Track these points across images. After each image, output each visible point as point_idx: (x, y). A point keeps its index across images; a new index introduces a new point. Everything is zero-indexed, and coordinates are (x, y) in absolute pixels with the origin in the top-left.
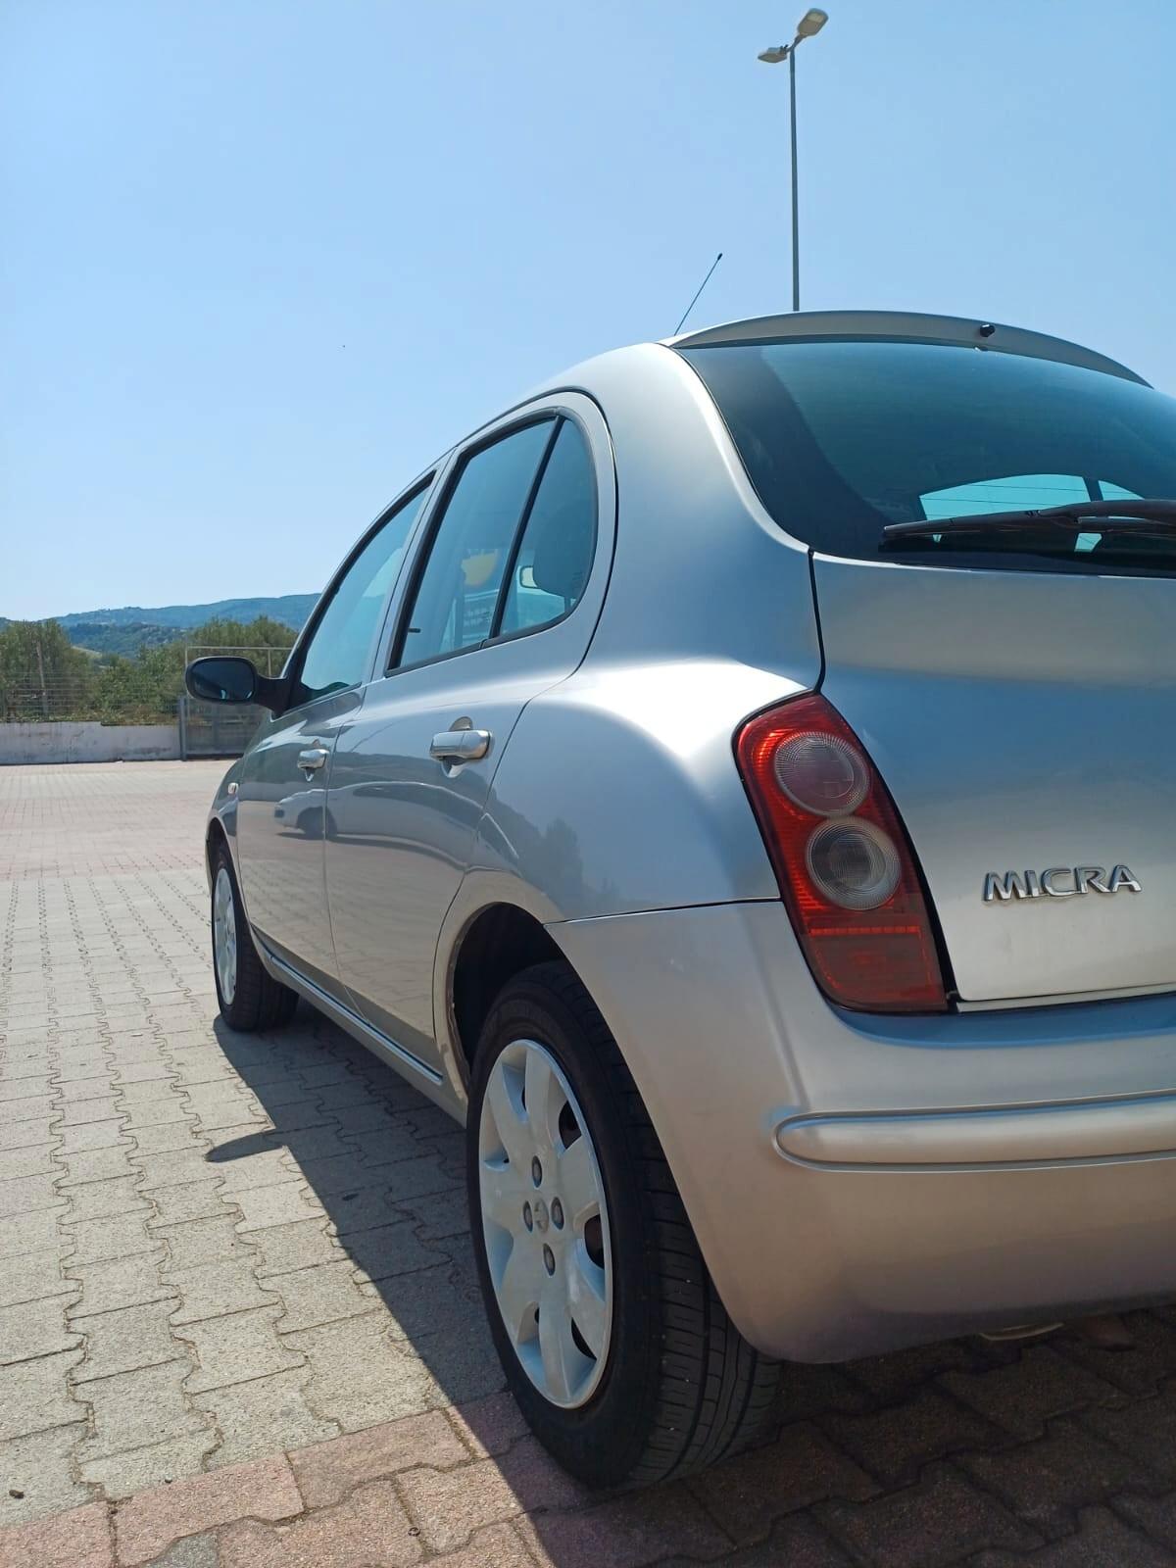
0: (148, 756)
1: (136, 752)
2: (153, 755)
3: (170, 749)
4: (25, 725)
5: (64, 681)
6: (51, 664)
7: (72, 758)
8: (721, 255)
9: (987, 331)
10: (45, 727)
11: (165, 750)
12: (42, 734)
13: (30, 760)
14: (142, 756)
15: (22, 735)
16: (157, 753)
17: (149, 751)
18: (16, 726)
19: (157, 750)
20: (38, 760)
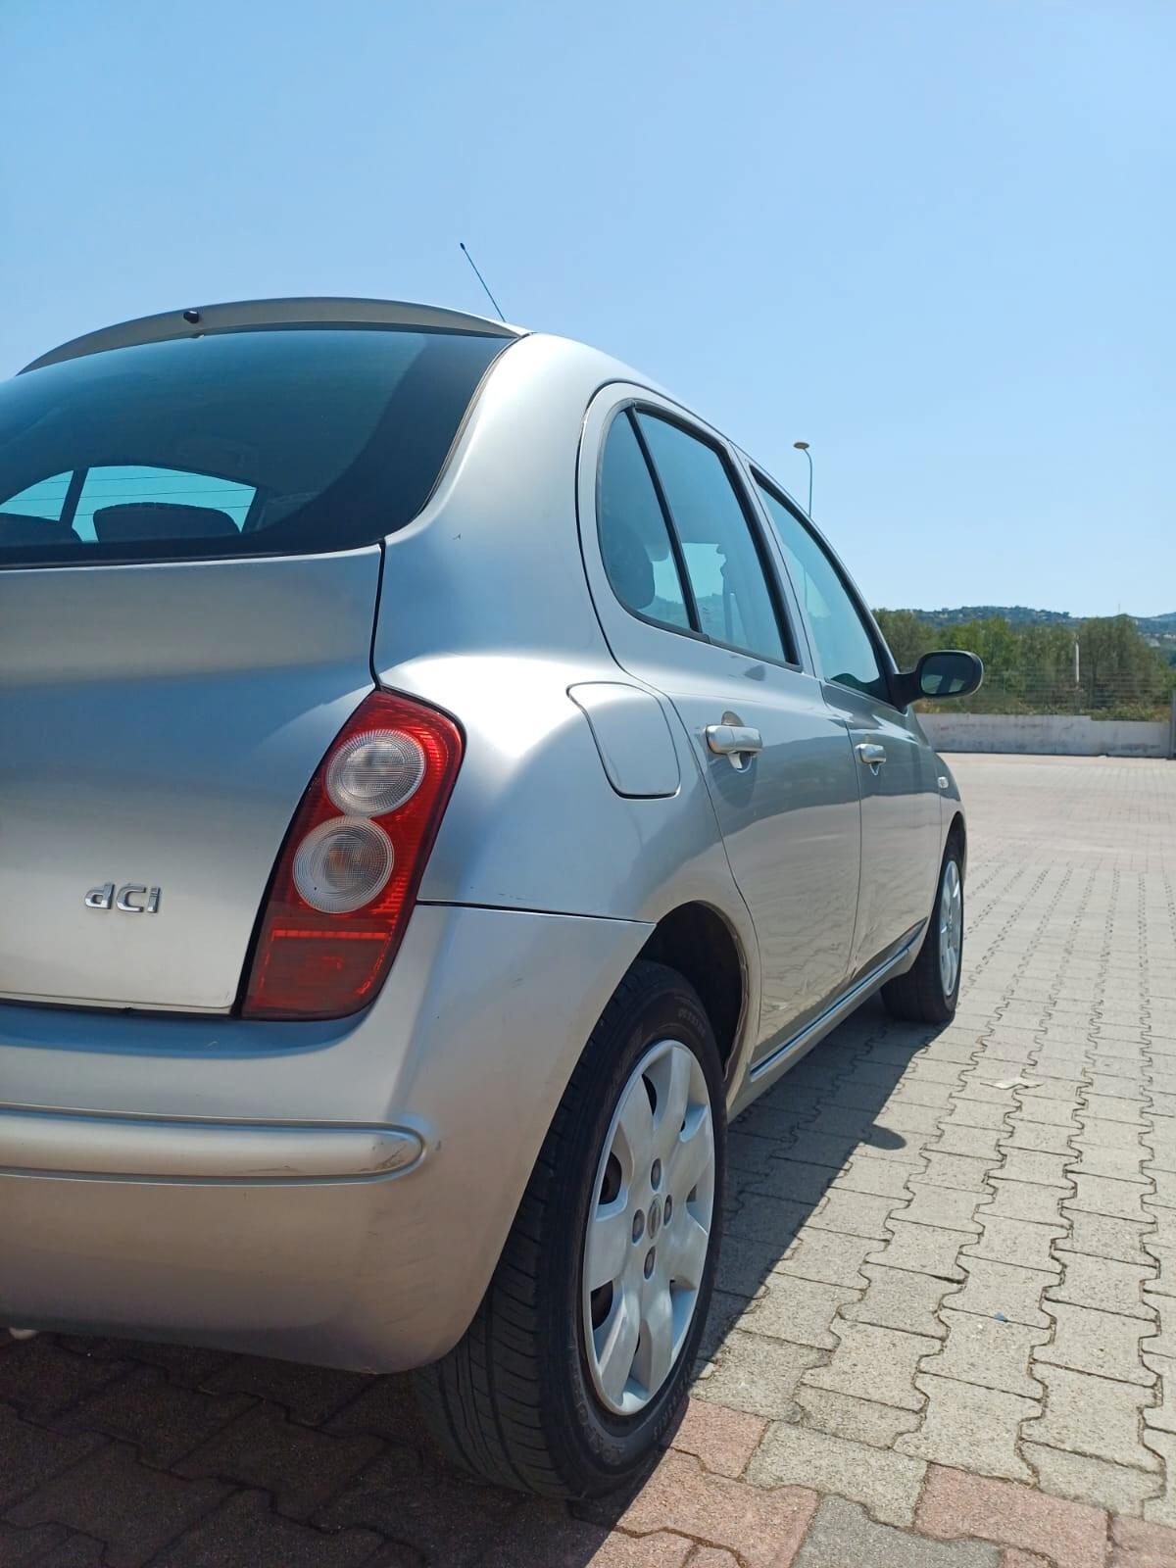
0: (1135, 752)
1: (1124, 747)
2: (1140, 751)
3: (1158, 746)
4: (1020, 717)
5: (1128, 674)
6: (1117, 659)
7: (1060, 750)
8: (462, 246)
9: (192, 317)
10: (1038, 719)
11: (1153, 747)
12: (1034, 726)
13: (1021, 749)
14: (1128, 752)
15: (1016, 726)
16: (1145, 750)
17: (1137, 747)
18: (1012, 718)
19: (1145, 747)
20: (1028, 750)
